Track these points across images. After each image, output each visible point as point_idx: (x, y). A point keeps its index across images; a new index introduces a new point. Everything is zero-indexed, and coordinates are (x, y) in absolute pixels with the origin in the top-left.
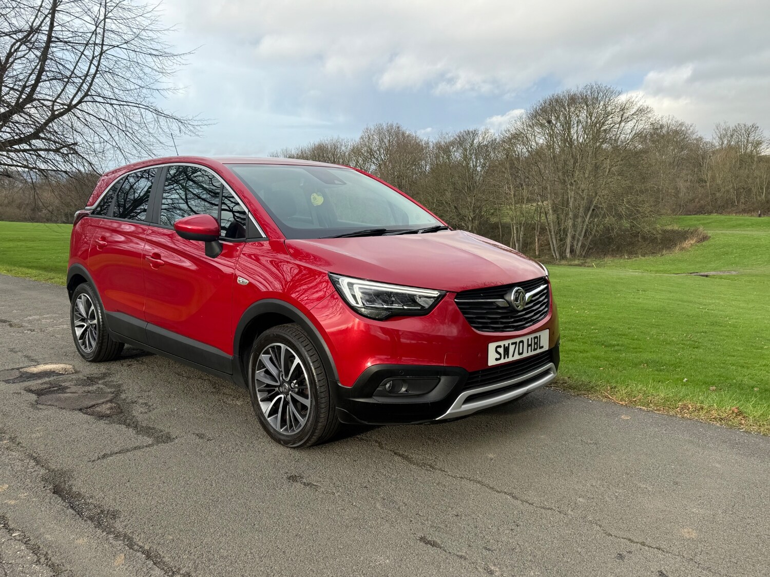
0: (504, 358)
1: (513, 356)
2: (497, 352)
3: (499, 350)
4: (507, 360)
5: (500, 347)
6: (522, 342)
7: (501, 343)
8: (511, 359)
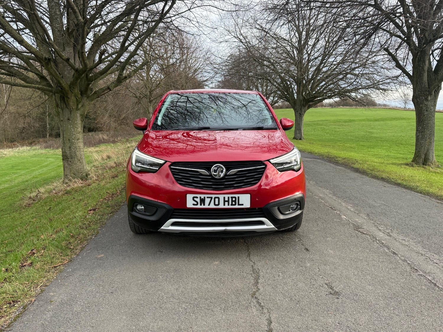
0: (201, 205)
1: (209, 205)
2: (194, 200)
3: (195, 199)
4: (202, 207)
5: (197, 197)
6: (219, 198)
7: (198, 196)
8: (206, 206)
